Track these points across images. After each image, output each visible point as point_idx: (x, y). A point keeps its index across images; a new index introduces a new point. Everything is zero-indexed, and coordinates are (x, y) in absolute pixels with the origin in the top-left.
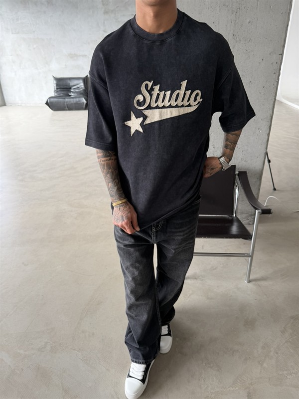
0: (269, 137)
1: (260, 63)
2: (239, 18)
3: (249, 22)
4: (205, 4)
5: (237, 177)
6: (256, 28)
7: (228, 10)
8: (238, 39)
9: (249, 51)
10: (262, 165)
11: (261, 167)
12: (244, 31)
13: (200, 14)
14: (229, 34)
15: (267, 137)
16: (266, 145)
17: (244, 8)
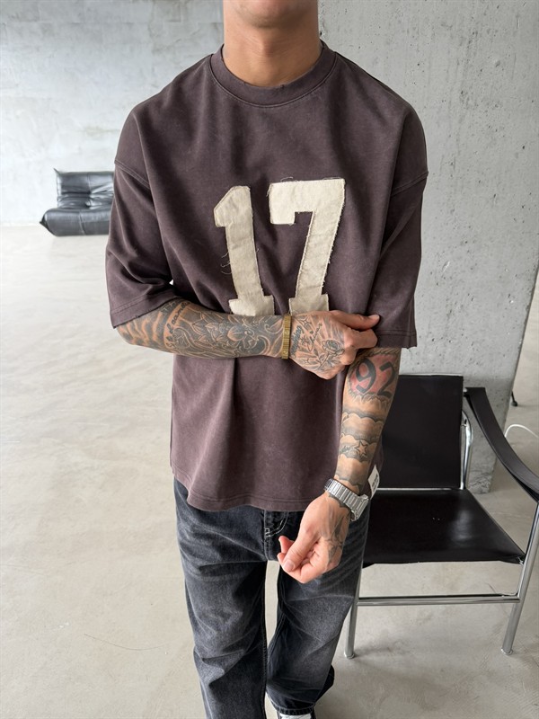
0: (528, 312)
1: (517, 155)
2: (475, 54)
3: (498, 65)
4: (400, 22)
5: (465, 401)
6: (512, 77)
7: (452, 37)
8: (470, 102)
9: (494, 128)
10: (511, 370)
11: (510, 376)
12: (486, 84)
13: (388, 43)
14: (452, 90)
15: (525, 313)
16: (522, 329)
17: (488, 32)
